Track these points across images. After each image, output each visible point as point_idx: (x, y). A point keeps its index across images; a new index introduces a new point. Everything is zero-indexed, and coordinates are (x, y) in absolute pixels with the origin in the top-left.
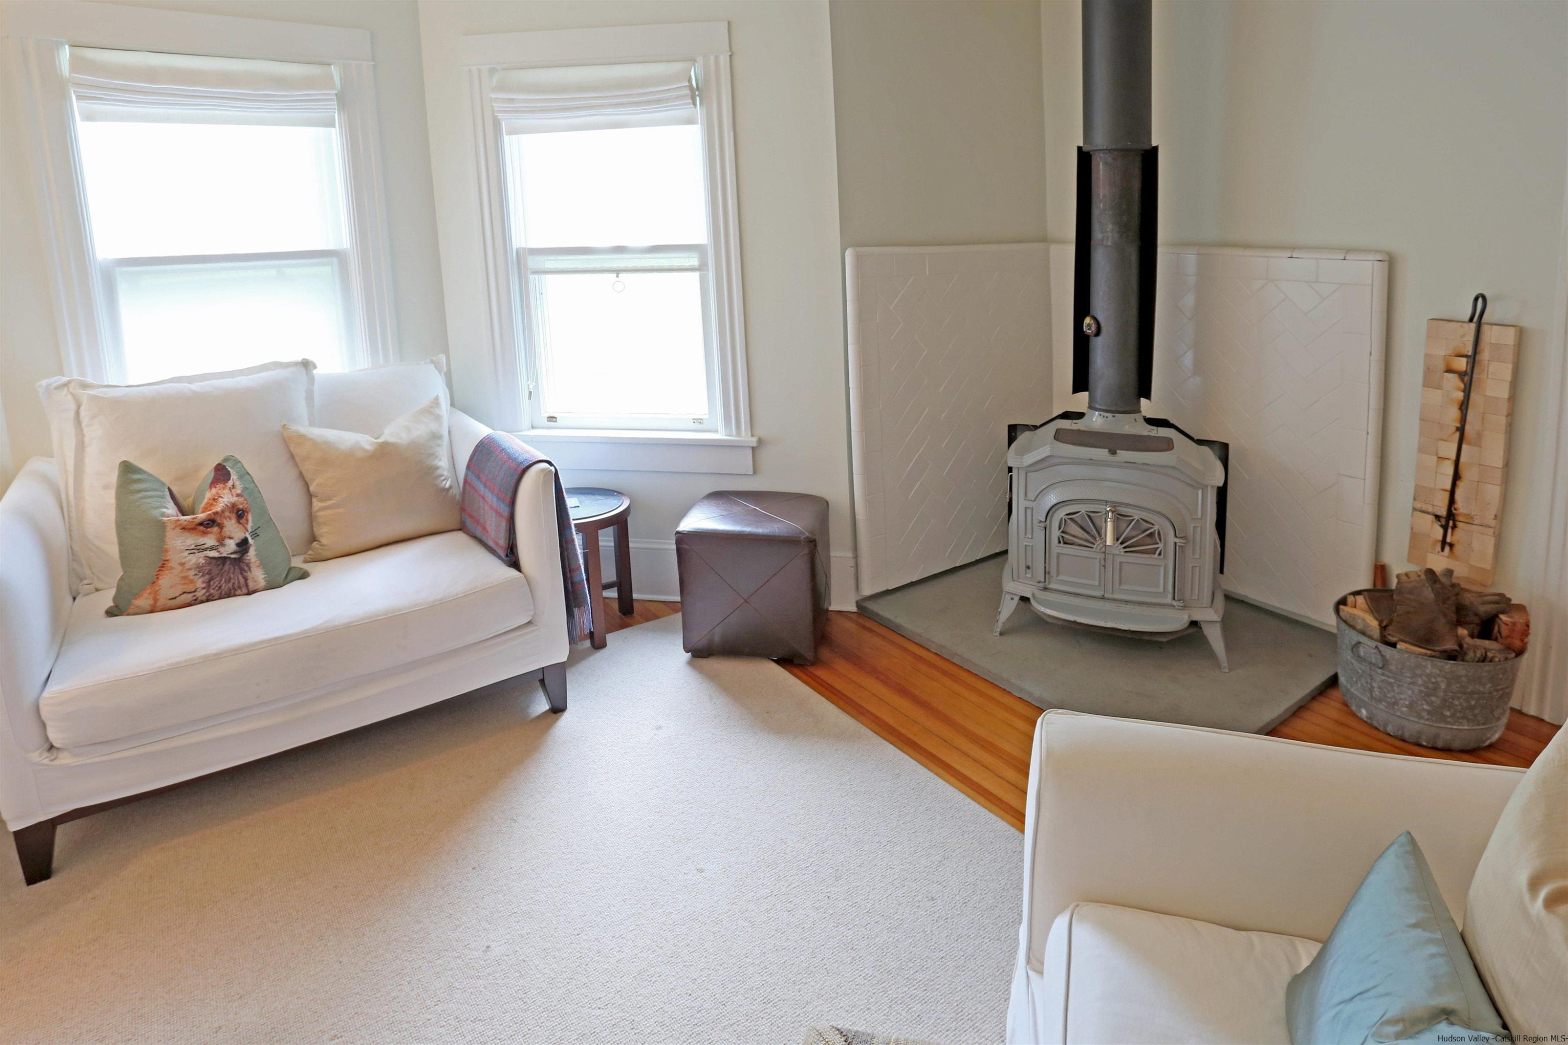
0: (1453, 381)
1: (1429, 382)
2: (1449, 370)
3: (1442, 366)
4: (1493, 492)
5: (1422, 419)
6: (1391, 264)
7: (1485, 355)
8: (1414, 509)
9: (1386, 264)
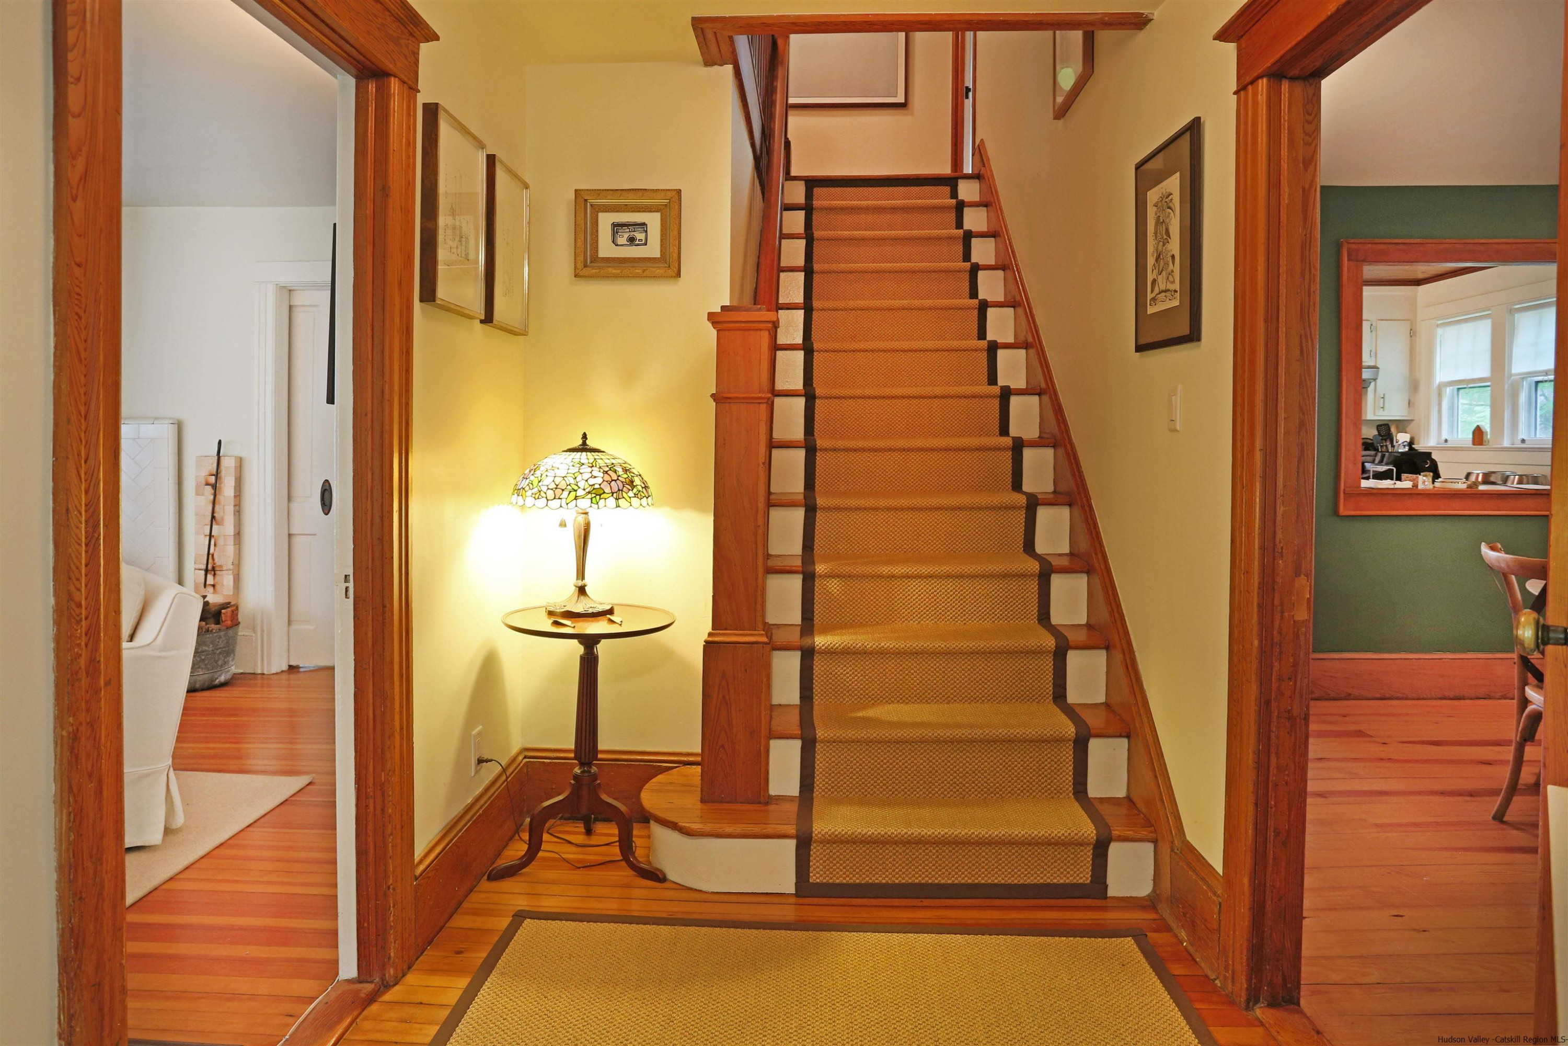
0: (209, 489)
1: (198, 493)
2: (207, 484)
3: (204, 483)
4: (230, 549)
5: (196, 514)
6: (179, 427)
7: (223, 473)
8: (195, 569)
9: (176, 426)
